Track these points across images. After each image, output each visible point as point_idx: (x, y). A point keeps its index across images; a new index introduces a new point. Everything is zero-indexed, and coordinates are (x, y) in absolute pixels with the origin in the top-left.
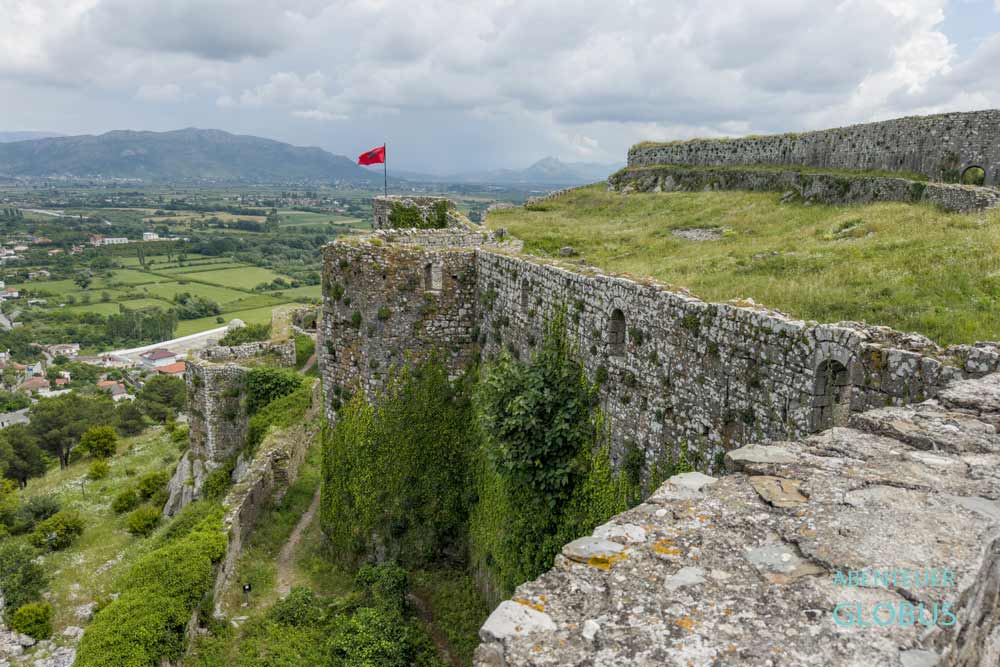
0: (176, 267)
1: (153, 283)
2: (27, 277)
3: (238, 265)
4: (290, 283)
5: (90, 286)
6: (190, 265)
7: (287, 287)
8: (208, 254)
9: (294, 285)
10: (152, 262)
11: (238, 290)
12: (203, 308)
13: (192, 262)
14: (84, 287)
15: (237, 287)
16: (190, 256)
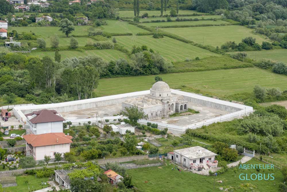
0: (163, 21)
1: (131, 34)
2: (34, 21)
3: (224, 22)
4: (260, 44)
5: (73, 33)
6: (178, 20)
7: (258, 48)
8: (203, 11)
9: (266, 47)
10: (146, 16)
11: (204, 48)
12: (147, 64)
13: (180, 18)
14: (67, 33)
15: (204, 45)
16: (181, 12)
